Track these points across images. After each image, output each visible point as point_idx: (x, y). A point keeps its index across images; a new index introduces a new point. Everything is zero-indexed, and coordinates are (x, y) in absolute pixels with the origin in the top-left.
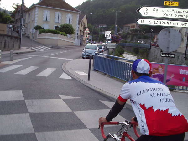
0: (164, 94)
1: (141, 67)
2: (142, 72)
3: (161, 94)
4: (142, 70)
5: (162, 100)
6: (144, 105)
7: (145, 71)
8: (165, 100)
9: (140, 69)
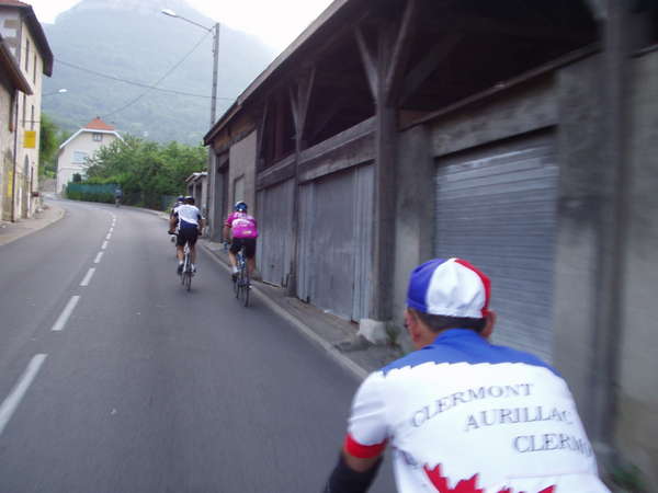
0: (532, 414)
1: (447, 291)
2: (452, 312)
3: (520, 416)
4: (451, 304)
5: (523, 444)
6: (437, 468)
7: (463, 307)
8: (539, 443)
9: (441, 296)
